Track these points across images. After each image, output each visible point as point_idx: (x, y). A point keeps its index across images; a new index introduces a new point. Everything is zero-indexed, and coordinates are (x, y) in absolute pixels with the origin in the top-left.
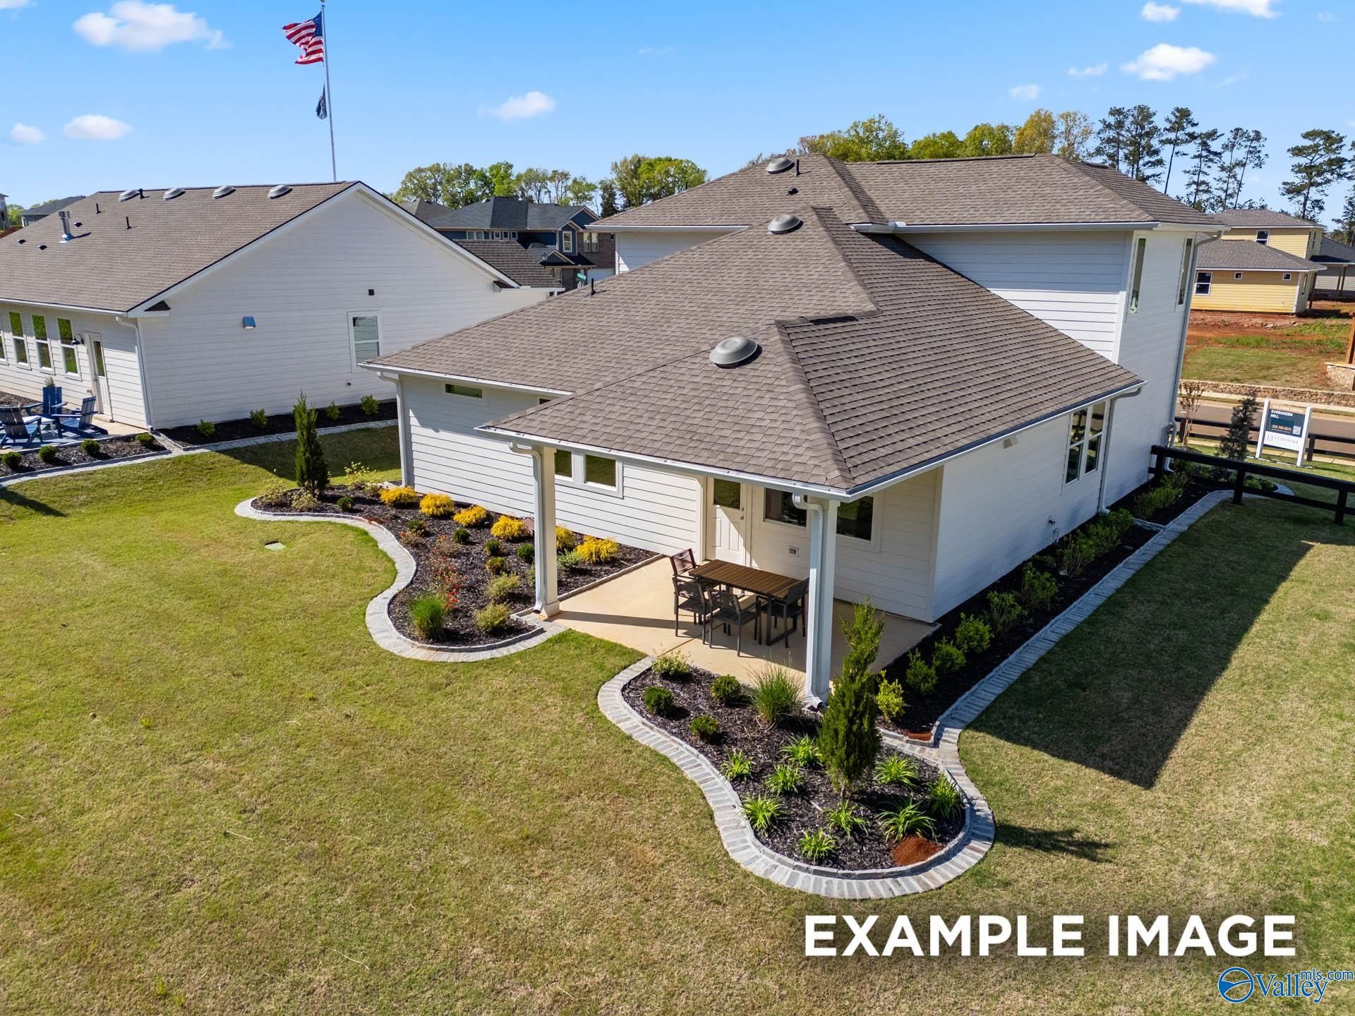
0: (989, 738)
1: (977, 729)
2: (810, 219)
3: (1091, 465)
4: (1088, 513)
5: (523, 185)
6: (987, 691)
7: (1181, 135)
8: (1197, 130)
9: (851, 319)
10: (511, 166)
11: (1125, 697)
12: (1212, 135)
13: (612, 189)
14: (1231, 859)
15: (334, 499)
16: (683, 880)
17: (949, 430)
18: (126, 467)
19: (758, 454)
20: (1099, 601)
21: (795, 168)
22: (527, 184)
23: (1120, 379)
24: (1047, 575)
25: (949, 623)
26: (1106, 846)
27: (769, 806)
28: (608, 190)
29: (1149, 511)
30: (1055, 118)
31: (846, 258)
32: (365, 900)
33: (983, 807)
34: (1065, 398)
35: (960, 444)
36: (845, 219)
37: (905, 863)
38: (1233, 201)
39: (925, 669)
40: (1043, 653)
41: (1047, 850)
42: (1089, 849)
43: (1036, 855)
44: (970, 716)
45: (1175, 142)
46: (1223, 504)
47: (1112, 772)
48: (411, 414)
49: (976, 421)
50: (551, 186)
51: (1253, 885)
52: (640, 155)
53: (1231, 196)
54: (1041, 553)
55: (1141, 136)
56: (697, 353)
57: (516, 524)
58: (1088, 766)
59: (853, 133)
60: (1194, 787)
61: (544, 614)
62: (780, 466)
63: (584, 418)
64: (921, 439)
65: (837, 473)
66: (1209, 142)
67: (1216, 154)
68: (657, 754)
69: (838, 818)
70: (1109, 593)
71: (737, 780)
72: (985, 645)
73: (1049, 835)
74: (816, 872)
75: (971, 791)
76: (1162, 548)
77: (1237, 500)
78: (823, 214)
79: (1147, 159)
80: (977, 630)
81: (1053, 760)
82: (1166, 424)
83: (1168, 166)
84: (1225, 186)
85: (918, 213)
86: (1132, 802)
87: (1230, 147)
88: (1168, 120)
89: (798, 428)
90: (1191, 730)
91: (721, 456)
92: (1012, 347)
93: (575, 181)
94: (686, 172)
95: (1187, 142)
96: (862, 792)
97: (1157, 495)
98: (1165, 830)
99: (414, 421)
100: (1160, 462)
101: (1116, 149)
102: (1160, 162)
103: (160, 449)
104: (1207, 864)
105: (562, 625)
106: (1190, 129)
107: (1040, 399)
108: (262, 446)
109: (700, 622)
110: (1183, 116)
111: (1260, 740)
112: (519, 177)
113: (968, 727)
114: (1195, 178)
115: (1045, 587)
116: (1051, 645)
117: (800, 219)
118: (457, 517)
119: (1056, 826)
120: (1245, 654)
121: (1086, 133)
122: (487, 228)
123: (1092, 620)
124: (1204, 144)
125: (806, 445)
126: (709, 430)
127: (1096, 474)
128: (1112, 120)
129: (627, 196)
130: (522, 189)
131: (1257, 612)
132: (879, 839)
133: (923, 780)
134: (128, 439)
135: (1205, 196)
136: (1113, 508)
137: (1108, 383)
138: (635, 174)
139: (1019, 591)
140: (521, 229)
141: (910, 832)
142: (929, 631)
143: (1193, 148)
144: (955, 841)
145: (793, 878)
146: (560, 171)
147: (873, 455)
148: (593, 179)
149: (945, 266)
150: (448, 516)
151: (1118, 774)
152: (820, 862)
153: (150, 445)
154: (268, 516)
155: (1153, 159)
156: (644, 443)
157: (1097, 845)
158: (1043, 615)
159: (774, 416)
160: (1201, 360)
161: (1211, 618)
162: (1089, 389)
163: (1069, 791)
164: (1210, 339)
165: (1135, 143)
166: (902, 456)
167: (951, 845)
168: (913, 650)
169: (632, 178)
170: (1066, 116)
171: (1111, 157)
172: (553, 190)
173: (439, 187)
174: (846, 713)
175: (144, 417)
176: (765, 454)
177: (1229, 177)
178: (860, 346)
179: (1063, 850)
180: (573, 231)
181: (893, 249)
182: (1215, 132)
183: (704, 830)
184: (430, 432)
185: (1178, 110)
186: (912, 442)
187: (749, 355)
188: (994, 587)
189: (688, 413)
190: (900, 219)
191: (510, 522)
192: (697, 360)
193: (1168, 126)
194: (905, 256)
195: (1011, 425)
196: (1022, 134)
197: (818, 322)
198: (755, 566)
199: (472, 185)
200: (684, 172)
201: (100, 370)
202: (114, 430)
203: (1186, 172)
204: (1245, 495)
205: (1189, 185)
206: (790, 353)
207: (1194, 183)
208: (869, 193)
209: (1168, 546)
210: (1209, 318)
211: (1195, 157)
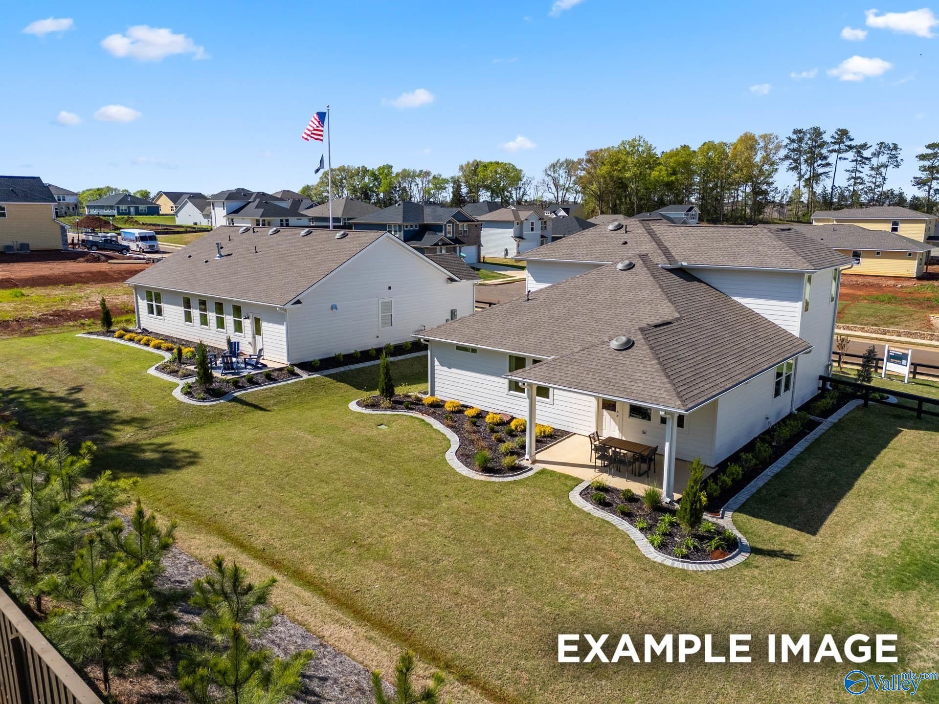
0: (745, 516)
1: (740, 512)
2: (638, 262)
3: (787, 387)
4: (786, 412)
5: (400, 180)
6: (743, 496)
7: (842, 146)
8: (853, 143)
9: (670, 323)
10: (391, 167)
11: (805, 501)
12: (864, 146)
13: (458, 181)
14: (847, 560)
15: (401, 403)
16: (631, 564)
17: (721, 380)
18: (284, 385)
19: (642, 393)
20: (792, 458)
21: (624, 228)
22: (402, 179)
23: (800, 346)
24: (767, 445)
25: (722, 467)
26: (797, 556)
27: (658, 539)
28: (457, 183)
29: (818, 411)
30: (757, 137)
31: (661, 287)
32: (510, 567)
33: (744, 541)
34: (774, 359)
35: (727, 387)
36: (656, 262)
37: (717, 558)
38: (880, 190)
39: (715, 487)
40: (766, 481)
41: (773, 557)
42: (789, 557)
43: (768, 558)
44: (736, 507)
45: (839, 151)
46: (858, 407)
47: (799, 530)
48: (436, 359)
49: (733, 374)
50: (419, 181)
51: (855, 569)
52: (478, 160)
53: (879, 186)
54: (763, 434)
55: (815, 147)
56: (603, 343)
57: (498, 416)
58: (788, 527)
59: (622, 148)
60: (834, 536)
61: (530, 461)
62: (653, 398)
63: (555, 373)
64: (711, 385)
65: (680, 403)
66: (862, 151)
67: (867, 159)
68: (604, 520)
69: (687, 543)
70: (797, 453)
71: (642, 530)
72: (740, 477)
73: (774, 551)
74: (682, 561)
75: (739, 535)
76: (824, 431)
77: (865, 405)
78: (644, 257)
79: (819, 162)
80: (736, 470)
81: (773, 525)
82: (826, 363)
83: (834, 167)
84: (874, 180)
85: (693, 257)
86: (807, 540)
87: (876, 154)
88: (833, 137)
89: (658, 381)
90: (834, 513)
91: (625, 393)
92: (746, 332)
93: (434, 177)
94: (508, 171)
95: (847, 151)
96: (695, 535)
97: (822, 403)
98: (820, 550)
99: (437, 363)
100: (824, 384)
101: (798, 156)
102: (828, 164)
103: (297, 375)
104: (836, 562)
105: (538, 467)
106: (848, 143)
107: (762, 361)
108: (344, 372)
109: (605, 466)
110: (843, 133)
111: (864, 518)
112: (398, 175)
113: (735, 511)
114: (853, 174)
115: (765, 450)
116: (770, 478)
117: (633, 262)
118: (466, 413)
119: (776, 548)
120: (861, 483)
121: (778, 148)
122: (400, 222)
123: (789, 467)
124: (859, 153)
125: (664, 389)
126: (618, 381)
127: (789, 393)
128: (795, 137)
129: (469, 187)
130: (399, 183)
131: (869, 463)
132: (705, 551)
133: (719, 531)
134: (281, 369)
135: (861, 187)
136: (799, 409)
137: (794, 349)
138: (475, 173)
139: (753, 452)
140: (421, 223)
141: (717, 548)
142: (713, 471)
143: (851, 155)
144: (735, 552)
145: (673, 564)
146: (424, 171)
147: (692, 394)
148: (446, 175)
149: (708, 285)
150: (460, 412)
151: (801, 530)
152: (682, 557)
153: (293, 374)
154: (369, 411)
155: (824, 162)
156: (587, 386)
157: (793, 555)
158: (765, 464)
159: (647, 375)
160: (854, 312)
161: (847, 466)
162: (785, 353)
163: (780, 536)
164: (860, 296)
165: (811, 151)
166: (703, 394)
167: (734, 553)
168: (709, 477)
169: (473, 175)
170: (764, 137)
171: (795, 161)
172: (420, 183)
173: (344, 181)
174: (690, 501)
175: (286, 358)
176: (646, 393)
177: (877, 174)
178: (676, 338)
179: (779, 557)
180: (453, 223)
181: (681, 277)
182: (865, 145)
183: (632, 547)
184: (446, 369)
185: (839, 130)
186: (707, 386)
187: (629, 345)
188: (741, 450)
189: (605, 372)
190: (684, 260)
191: (495, 415)
192: (604, 346)
193: (833, 140)
194: (688, 281)
195: (749, 376)
196: (735, 148)
197: (656, 326)
198: (624, 439)
199: (366, 180)
200: (507, 171)
201: (258, 331)
202: (271, 365)
203: (846, 171)
204: (870, 402)
205: (849, 179)
206: (648, 345)
207: (853, 178)
208: (665, 244)
209: (827, 430)
210: (860, 280)
211: (853, 161)
